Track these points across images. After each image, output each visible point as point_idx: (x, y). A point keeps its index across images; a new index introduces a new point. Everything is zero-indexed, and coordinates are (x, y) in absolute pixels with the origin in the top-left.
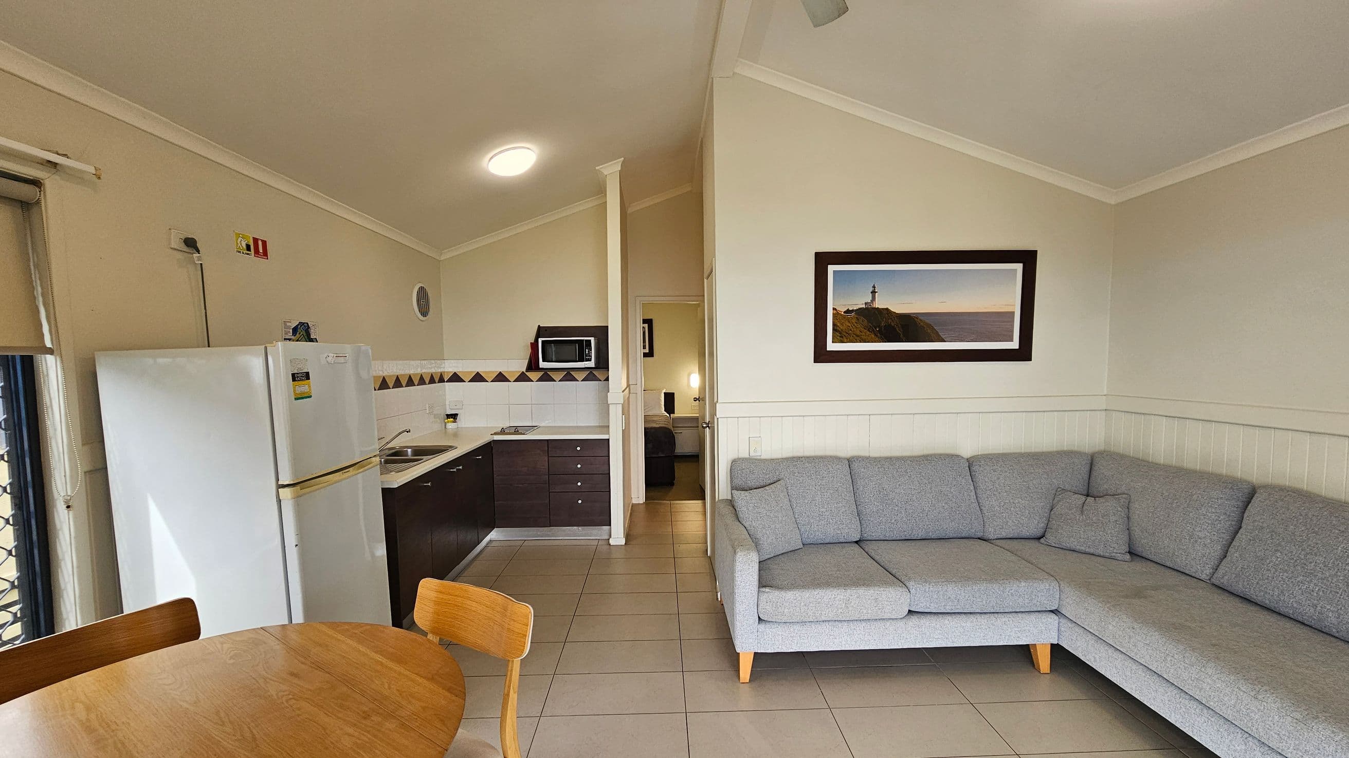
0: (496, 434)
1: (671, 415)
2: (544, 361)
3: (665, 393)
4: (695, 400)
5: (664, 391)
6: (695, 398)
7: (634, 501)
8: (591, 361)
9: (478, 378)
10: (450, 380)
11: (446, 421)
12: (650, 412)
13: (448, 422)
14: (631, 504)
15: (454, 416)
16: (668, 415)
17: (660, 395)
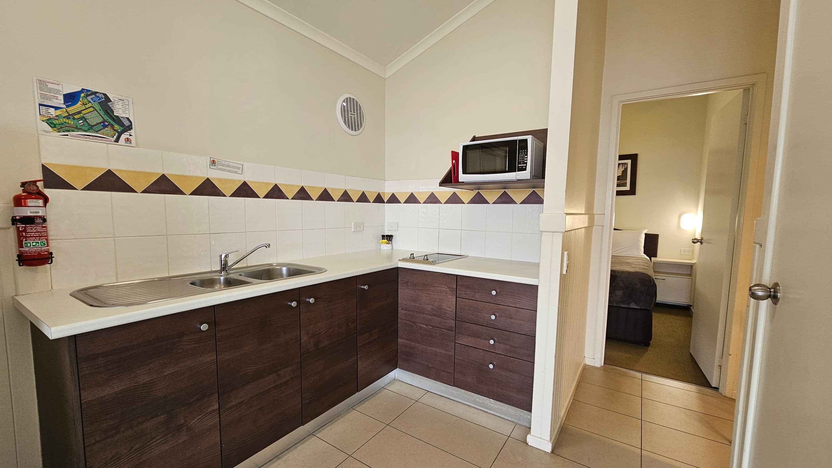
0: (404, 260)
1: (652, 258)
2: (464, 172)
3: (646, 235)
4: (695, 241)
5: (646, 231)
6: (695, 239)
7: (588, 362)
8: (525, 169)
9: (412, 199)
10: (389, 201)
11: (381, 241)
12: (624, 253)
13: (382, 243)
14: (582, 365)
15: (389, 238)
16: (648, 258)
17: (639, 236)
